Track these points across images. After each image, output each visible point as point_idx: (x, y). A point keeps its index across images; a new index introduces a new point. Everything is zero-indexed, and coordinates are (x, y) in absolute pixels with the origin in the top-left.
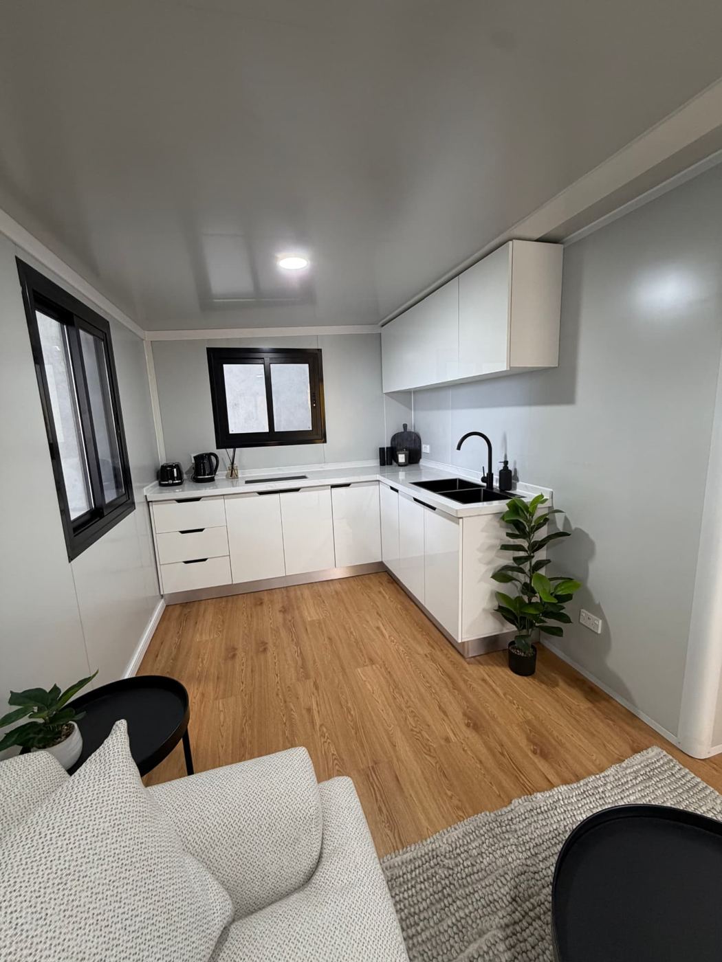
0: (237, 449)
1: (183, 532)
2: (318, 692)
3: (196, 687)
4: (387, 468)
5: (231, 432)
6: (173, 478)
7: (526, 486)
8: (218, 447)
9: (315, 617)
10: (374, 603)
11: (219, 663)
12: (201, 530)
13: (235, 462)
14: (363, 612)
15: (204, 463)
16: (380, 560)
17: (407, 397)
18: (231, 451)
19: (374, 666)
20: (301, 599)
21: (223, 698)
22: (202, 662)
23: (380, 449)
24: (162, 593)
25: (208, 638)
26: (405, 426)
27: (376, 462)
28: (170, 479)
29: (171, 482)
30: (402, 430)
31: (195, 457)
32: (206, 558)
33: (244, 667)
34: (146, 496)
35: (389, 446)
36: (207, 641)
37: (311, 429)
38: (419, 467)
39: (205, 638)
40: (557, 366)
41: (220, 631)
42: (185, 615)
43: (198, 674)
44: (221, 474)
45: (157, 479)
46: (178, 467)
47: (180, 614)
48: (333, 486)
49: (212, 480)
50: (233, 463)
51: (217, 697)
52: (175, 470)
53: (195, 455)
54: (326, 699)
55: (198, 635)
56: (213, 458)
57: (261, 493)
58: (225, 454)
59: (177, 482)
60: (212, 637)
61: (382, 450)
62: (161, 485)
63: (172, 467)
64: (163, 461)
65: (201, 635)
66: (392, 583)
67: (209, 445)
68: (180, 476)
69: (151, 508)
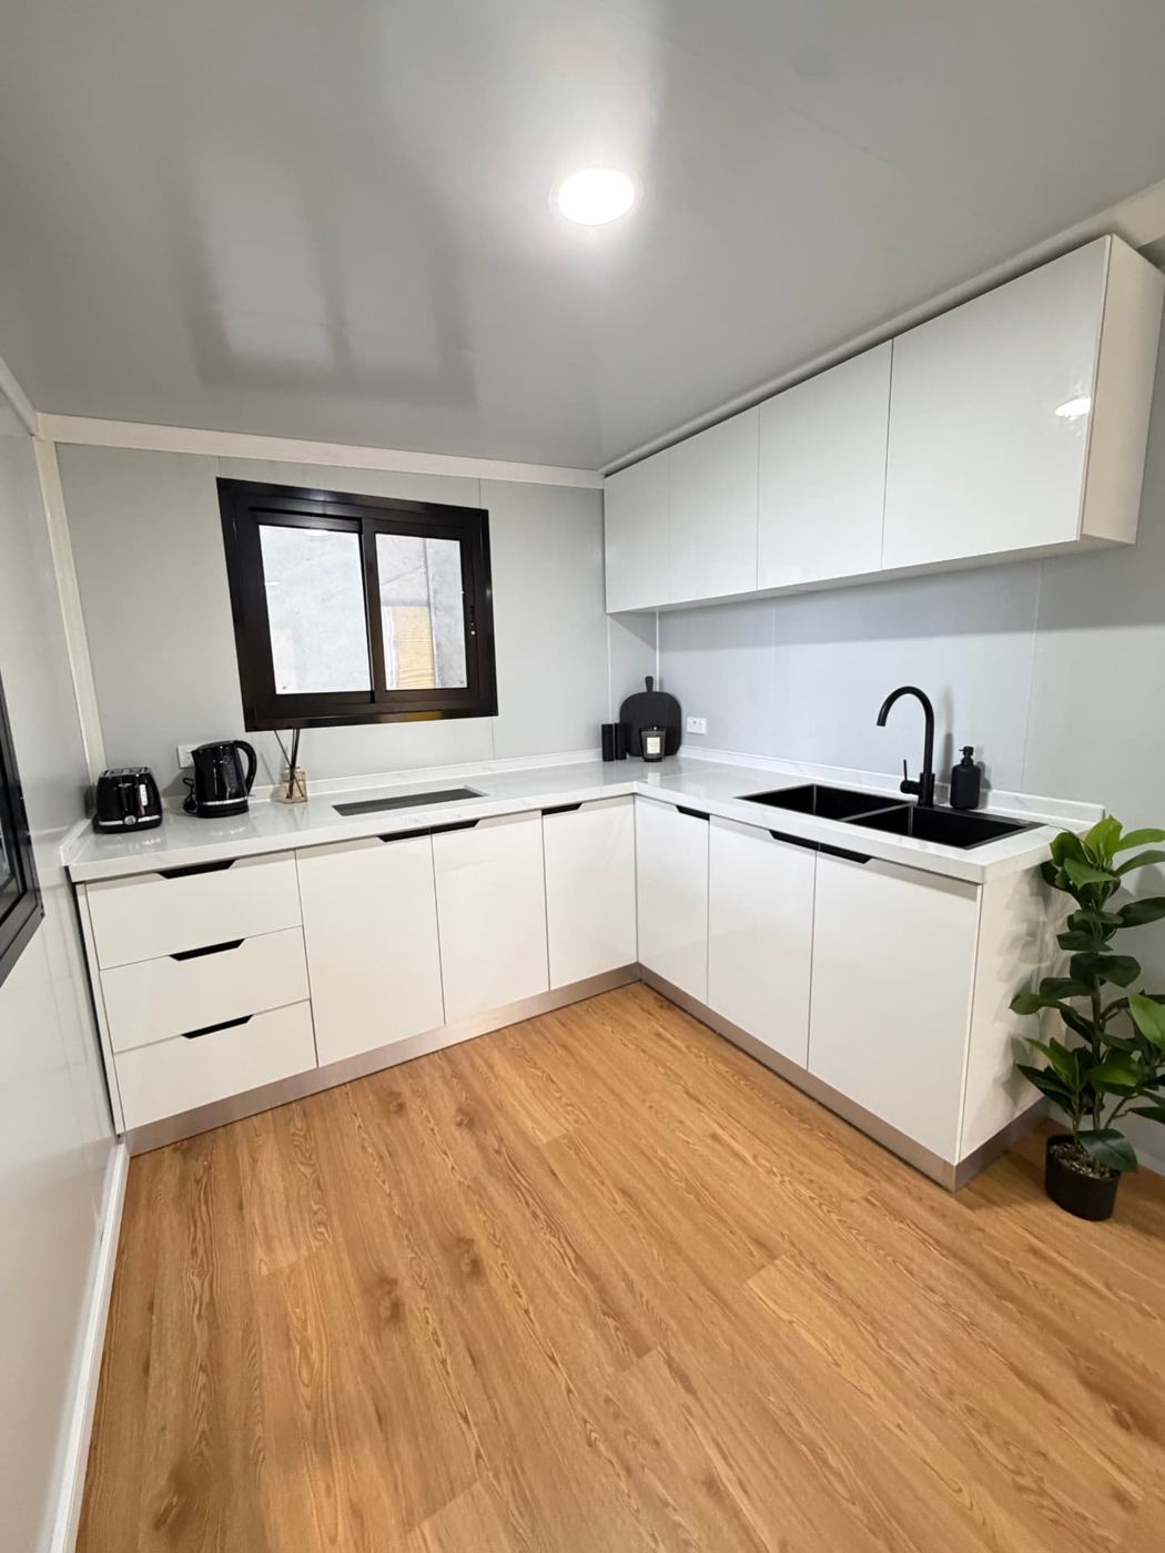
0: (301, 730)
1: (180, 957)
2: (698, 1400)
3: (322, 1487)
4: (617, 764)
5: (279, 691)
6: (135, 811)
7: (1017, 798)
8: (251, 726)
9: (556, 1129)
10: (665, 1067)
11: (362, 1350)
12: (235, 944)
13: (297, 765)
14: (656, 1096)
15: (219, 767)
16: (634, 961)
17: (650, 623)
18: (287, 735)
19: (777, 1262)
20: (493, 1079)
21: (430, 1512)
22: (306, 1355)
23: (604, 726)
24: (119, 1130)
25: (293, 1258)
26: (649, 681)
27: (593, 755)
28: (129, 814)
29: (130, 820)
30: (644, 689)
31: (195, 754)
32: (248, 1014)
33: (442, 1351)
34: (67, 869)
35: (617, 721)
36: (293, 1268)
37: (465, 685)
38: (678, 761)
39: (285, 1257)
40: (1133, 542)
41: (320, 1223)
42: (198, 1182)
43: (308, 1415)
44: (260, 794)
45: (87, 814)
46: (148, 779)
47: (183, 1180)
48: (546, 812)
49: (242, 808)
50: (293, 766)
51: (410, 1511)
52: (142, 788)
53: (195, 747)
54: (734, 1423)
55: (260, 1253)
56: (243, 756)
57: (387, 838)
58: (272, 745)
59: (148, 819)
60: (304, 1249)
61: (606, 729)
62: (98, 829)
63: (132, 781)
64: (97, 763)
65: (269, 1248)
66: (669, 1008)
67: (229, 723)
68: (155, 806)
69: (81, 899)
